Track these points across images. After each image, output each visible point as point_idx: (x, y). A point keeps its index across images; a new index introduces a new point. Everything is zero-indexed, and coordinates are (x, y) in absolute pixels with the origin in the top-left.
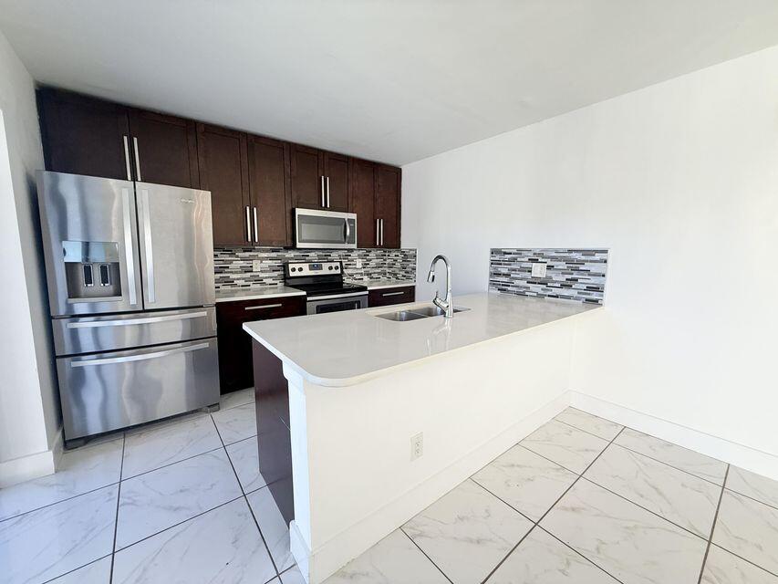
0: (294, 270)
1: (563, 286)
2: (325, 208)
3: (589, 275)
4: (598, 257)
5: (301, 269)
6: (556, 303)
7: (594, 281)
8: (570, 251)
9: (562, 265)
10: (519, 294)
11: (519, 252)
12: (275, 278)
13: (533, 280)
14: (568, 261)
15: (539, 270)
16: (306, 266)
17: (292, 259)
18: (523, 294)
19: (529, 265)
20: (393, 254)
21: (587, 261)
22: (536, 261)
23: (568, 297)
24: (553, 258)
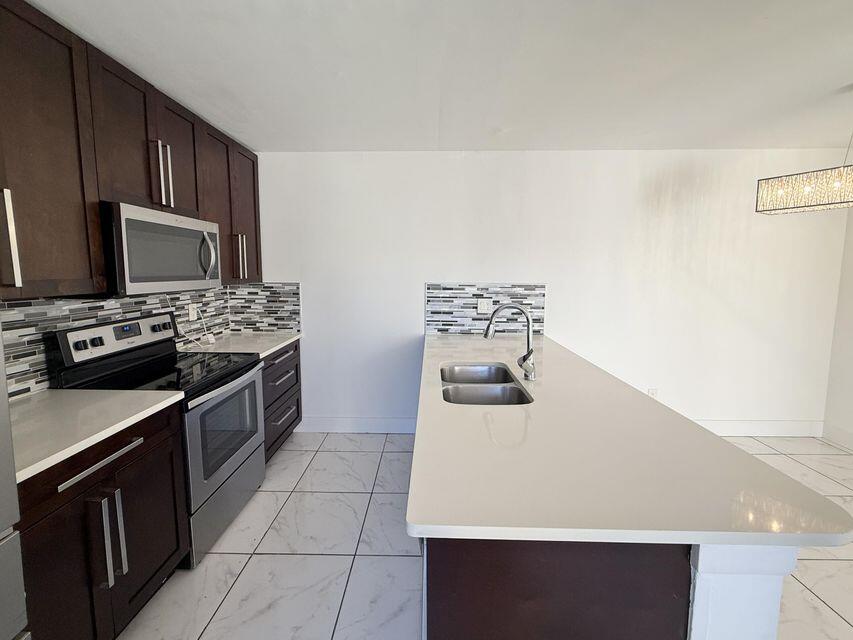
0: (80, 346)
1: (509, 320)
2: (166, 208)
3: (532, 308)
4: (537, 291)
5: (97, 342)
6: (503, 338)
7: (537, 313)
8: (514, 286)
9: (506, 301)
10: (463, 333)
11: (462, 288)
12: (21, 376)
13: (479, 316)
14: (513, 296)
15: (486, 307)
16: (107, 333)
17: (66, 318)
18: (468, 333)
19: (474, 300)
20: (243, 291)
21: (529, 295)
22: (481, 296)
23: (515, 331)
24: (497, 293)
